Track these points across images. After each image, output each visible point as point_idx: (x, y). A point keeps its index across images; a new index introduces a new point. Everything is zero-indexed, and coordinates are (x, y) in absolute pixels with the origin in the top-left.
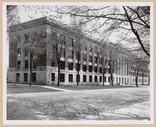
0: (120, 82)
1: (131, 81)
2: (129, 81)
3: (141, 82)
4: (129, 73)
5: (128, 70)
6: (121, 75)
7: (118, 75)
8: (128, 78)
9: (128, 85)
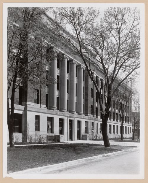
0: (61, 132)
1: (95, 131)
2: (90, 131)
3: (117, 133)
4: (89, 109)
5: (86, 100)
6: (67, 113)
7: (56, 110)
8: (87, 123)
9: (86, 140)
